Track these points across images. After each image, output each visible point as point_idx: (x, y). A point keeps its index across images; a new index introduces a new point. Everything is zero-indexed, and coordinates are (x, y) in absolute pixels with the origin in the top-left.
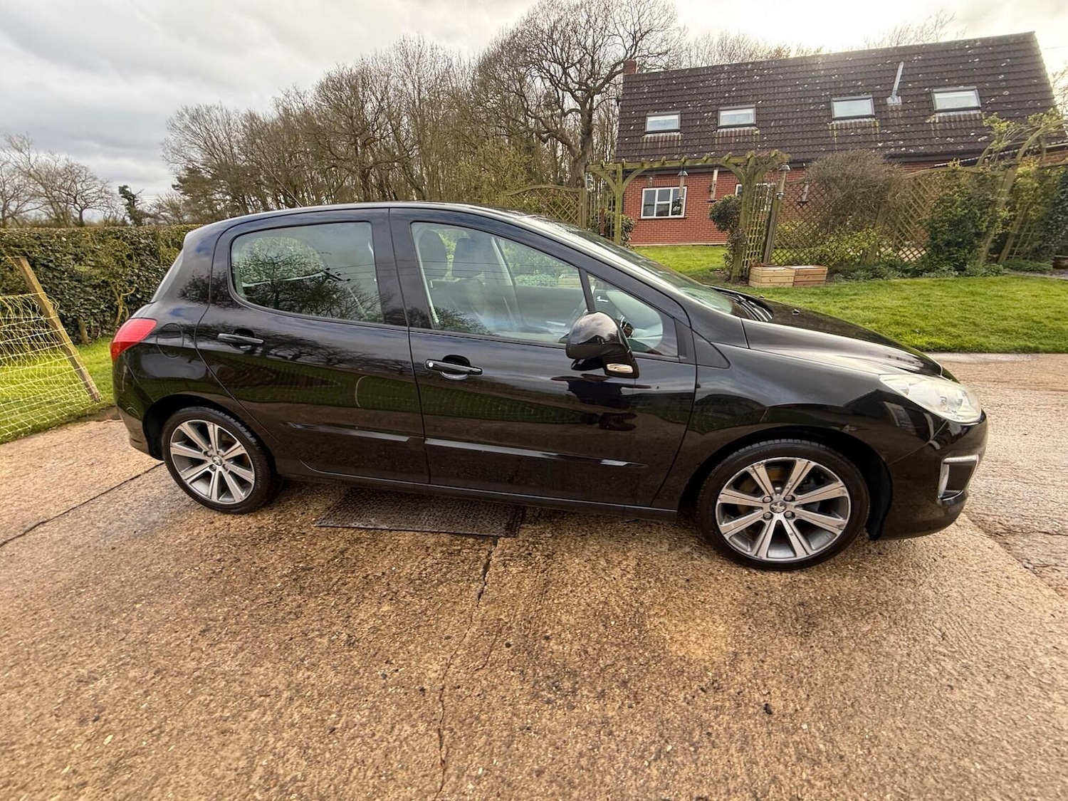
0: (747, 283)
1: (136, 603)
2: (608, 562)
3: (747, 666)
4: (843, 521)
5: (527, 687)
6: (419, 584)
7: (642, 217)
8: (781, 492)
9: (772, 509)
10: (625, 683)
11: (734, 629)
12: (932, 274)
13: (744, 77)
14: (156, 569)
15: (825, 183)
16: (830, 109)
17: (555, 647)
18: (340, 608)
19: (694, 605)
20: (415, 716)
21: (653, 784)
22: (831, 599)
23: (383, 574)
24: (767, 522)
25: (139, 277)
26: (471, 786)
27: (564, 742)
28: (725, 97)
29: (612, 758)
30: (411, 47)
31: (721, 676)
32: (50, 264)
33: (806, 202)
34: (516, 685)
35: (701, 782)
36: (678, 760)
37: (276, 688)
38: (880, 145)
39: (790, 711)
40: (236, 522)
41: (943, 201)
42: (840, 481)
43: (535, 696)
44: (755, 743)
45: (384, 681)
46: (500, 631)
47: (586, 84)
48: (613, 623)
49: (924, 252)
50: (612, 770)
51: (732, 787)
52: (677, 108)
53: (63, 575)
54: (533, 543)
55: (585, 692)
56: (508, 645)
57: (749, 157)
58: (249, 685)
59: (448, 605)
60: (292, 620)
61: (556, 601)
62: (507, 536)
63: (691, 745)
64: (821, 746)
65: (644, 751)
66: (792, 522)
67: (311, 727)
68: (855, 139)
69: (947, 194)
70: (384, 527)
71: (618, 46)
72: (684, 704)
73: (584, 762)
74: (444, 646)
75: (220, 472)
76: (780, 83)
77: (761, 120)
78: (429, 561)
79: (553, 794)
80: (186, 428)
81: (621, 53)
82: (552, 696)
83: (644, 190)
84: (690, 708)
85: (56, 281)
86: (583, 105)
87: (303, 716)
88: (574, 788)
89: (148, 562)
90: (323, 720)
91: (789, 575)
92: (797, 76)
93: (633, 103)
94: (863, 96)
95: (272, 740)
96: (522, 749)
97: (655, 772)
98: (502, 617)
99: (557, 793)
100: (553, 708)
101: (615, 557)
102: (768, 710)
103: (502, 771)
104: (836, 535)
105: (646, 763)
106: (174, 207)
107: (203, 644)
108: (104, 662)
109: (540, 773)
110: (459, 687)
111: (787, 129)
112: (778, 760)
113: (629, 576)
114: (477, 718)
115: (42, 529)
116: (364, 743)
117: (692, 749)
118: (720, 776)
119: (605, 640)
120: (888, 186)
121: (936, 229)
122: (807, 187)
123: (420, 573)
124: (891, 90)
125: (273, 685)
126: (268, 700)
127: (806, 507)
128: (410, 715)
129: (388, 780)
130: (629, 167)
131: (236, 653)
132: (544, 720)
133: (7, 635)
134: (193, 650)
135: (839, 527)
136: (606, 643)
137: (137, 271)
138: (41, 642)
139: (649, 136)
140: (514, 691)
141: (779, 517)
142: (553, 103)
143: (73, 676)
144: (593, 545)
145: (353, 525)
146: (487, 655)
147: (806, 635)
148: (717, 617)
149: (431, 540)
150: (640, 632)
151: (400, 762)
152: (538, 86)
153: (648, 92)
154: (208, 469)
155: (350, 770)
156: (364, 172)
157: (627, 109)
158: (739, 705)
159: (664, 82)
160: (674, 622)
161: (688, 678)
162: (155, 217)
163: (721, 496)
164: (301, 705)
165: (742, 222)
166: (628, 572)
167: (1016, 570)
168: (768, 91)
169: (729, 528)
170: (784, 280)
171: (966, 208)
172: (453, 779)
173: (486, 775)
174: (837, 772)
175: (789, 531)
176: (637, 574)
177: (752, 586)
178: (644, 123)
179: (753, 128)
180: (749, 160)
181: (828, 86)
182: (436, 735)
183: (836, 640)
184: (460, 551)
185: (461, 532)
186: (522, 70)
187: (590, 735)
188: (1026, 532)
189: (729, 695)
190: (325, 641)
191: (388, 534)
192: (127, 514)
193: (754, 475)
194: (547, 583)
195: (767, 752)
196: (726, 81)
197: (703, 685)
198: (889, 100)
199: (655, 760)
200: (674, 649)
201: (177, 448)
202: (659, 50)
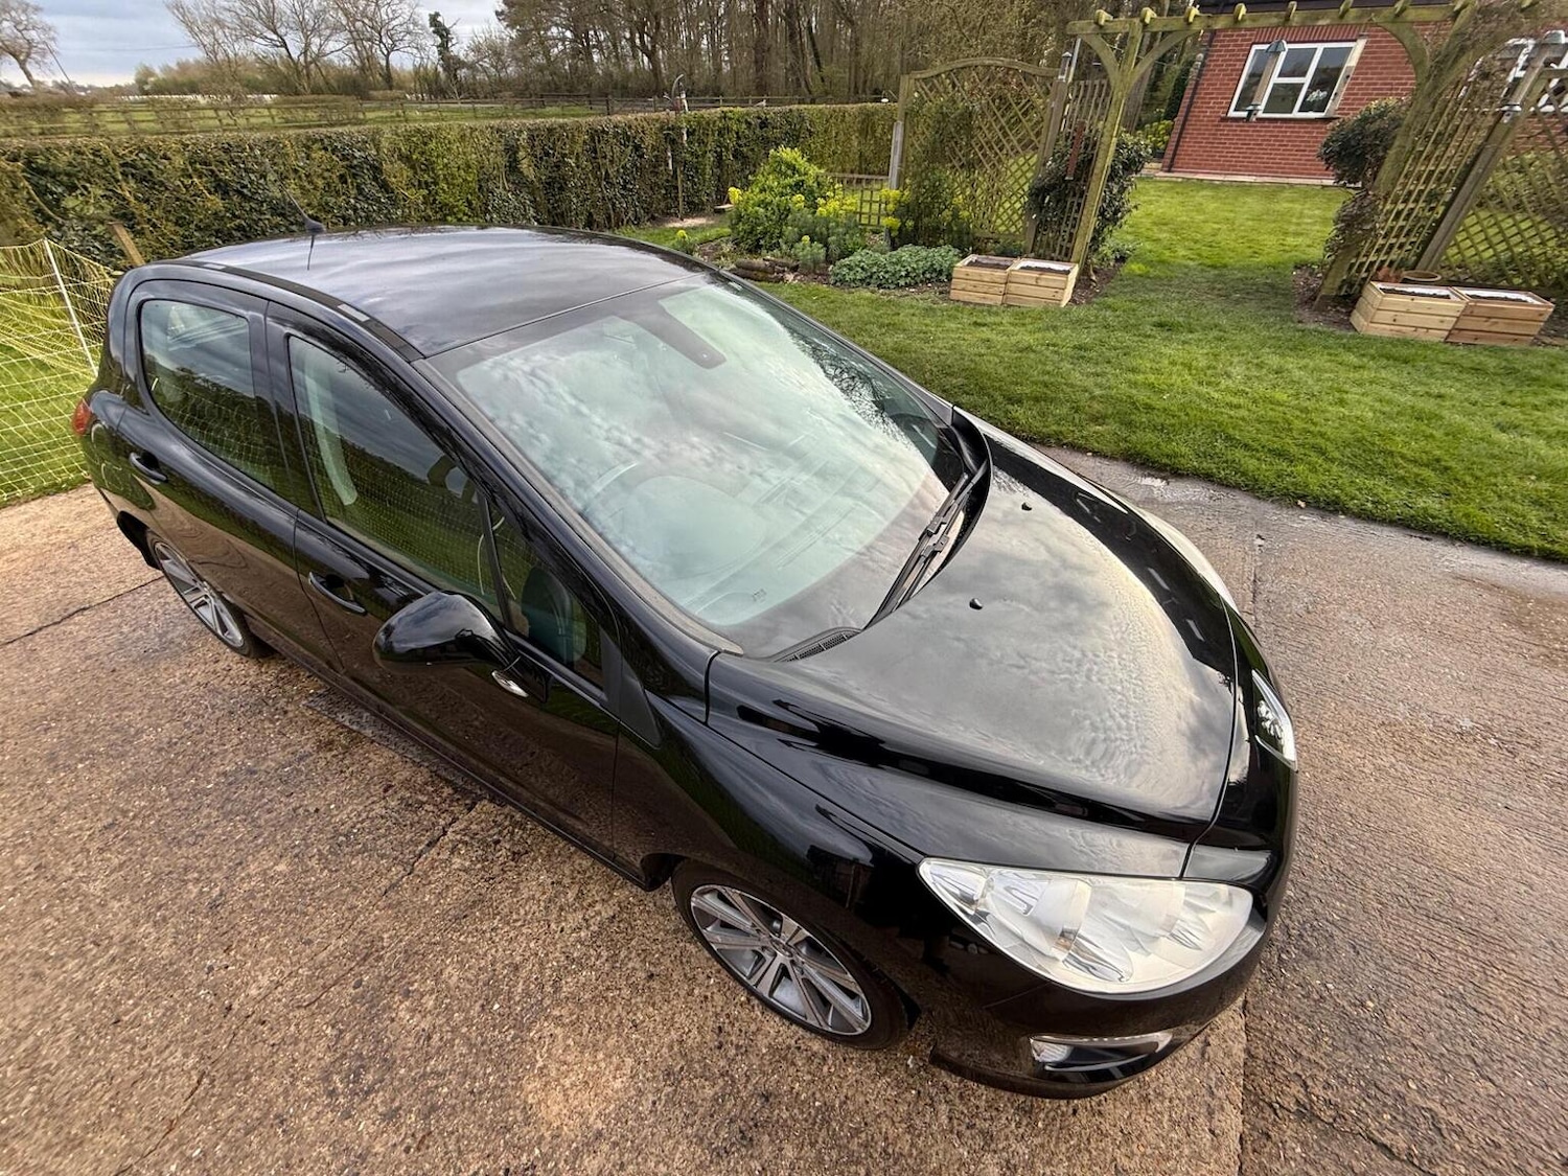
0: (1349, 314)
1: (81, 761)
2: (580, 896)
5: (328, 1059)
6: (341, 842)
7: (1232, 113)
8: (779, 934)
9: (773, 946)
10: (430, 1111)
11: (633, 1093)
14: (125, 717)
17: (403, 1013)
18: (242, 846)
19: (620, 1024)
20: (196, 1042)
22: (818, 1109)
23: (317, 811)
24: (768, 958)
25: (355, 210)
26: (173, 1168)
27: (301, 1161)
32: (245, 191)
34: (320, 1049)
37: (112, 937)
43: (326, 1077)
45: (205, 977)
46: (367, 958)
48: (496, 1006)
53: (53, 695)
54: (516, 824)
55: (378, 1101)
56: (358, 985)
57: (1458, 7)
58: (94, 921)
59: (346, 890)
60: (188, 844)
61: (462, 938)
62: (492, 801)
66: (800, 976)
67: (104, 1007)
70: (370, 732)
74: (294, 954)
78: (377, 809)
82: (341, 1087)
83: (1255, 47)
85: (255, 216)
87: (107, 989)
89: (127, 704)
90: (119, 1004)
95: (63, 1006)
96: (254, 1146)
98: (385, 936)
100: (328, 1105)
101: (595, 891)
103: (215, 1165)
104: (856, 1029)
106: (496, 53)
107: (94, 846)
110: (264, 1023)
113: (583, 934)
114: (248, 1077)
115: (78, 619)
116: (130, 1054)
119: (465, 1030)
123: (354, 826)
125: (112, 933)
126: (95, 951)
128: (194, 1038)
129: (115, 1115)
130: (1158, 26)
131: (113, 872)
132: (306, 1118)
134: (82, 850)
135: (859, 1023)
136: (463, 1035)
137: (352, 201)
140: (311, 1059)
141: (783, 960)
145: (341, 717)
146: (325, 989)
148: (630, 1060)
149: (403, 774)
150: (515, 1038)
151: (141, 1097)
154: (204, 598)
155: (95, 1083)
160: (569, 1041)
161: (506, 1143)
162: (471, 66)
163: (693, 899)
164: (116, 972)
166: (588, 927)
169: (715, 939)
170: (1433, 322)
172: (167, 1148)
173: (197, 1161)
175: (796, 984)
176: (597, 934)
180: (1458, 12)
182: (195, 1079)
184: (422, 804)
185: (445, 773)
190: (195, 890)
191: (366, 746)
193: (731, 899)
194: (477, 902)
200: (531, 1087)
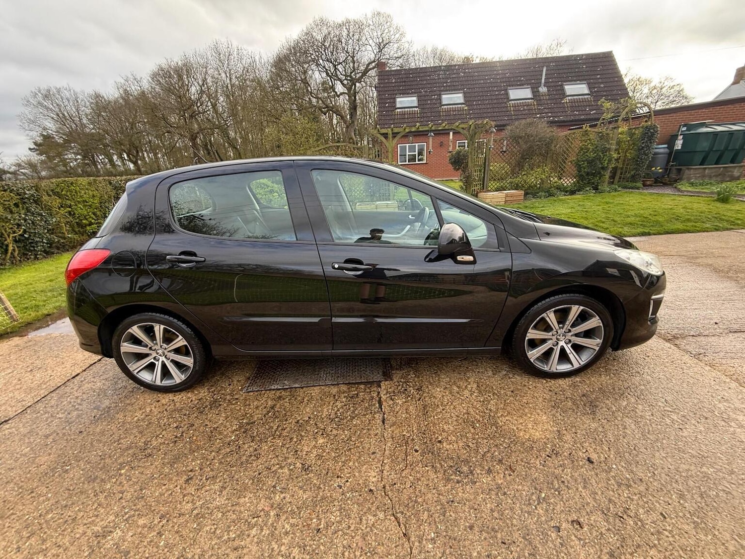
1: (120, 469)
2: (458, 387)
3: (568, 437)
4: (599, 341)
5: (440, 475)
6: (338, 420)
7: (399, 163)
8: (562, 328)
9: (557, 339)
10: (500, 461)
11: (552, 417)
12: (581, 193)
13: (454, 74)
14: (125, 443)
15: (516, 139)
16: (507, 94)
17: (448, 447)
18: (287, 446)
19: (522, 406)
20: (373, 509)
21: (543, 519)
22: (599, 390)
23: (309, 418)
24: (555, 348)
26: (430, 546)
27: (479, 505)
28: (444, 86)
29: (512, 509)
30: (223, 48)
31: (556, 446)
33: (505, 152)
34: (432, 475)
35: (570, 511)
36: (552, 501)
37: (263, 510)
38: (538, 116)
39: (603, 459)
40: (179, 398)
41: (582, 149)
42: (597, 317)
43: (448, 480)
44: (591, 482)
45: (341, 490)
46: (407, 443)
47: (351, 76)
48: (478, 425)
49: (575, 180)
50: (515, 516)
51: (588, 510)
52: (415, 93)
53: (44, 459)
54: (405, 382)
55: (479, 472)
56: (416, 451)
57: (471, 124)
58: (241, 512)
59: (365, 431)
60: (255, 460)
61: (436, 418)
62: (386, 380)
63: (555, 491)
64: (628, 476)
65: (529, 500)
66: (569, 345)
67: (302, 532)
68: (524, 112)
69: (583, 145)
70: (297, 385)
71: (370, 52)
72: (541, 467)
73: (496, 514)
74: (373, 459)
75: (163, 361)
76: (476, 78)
77: (467, 101)
78: (339, 404)
79: (485, 539)
80: (135, 330)
81: (372, 57)
82: (458, 478)
83: (399, 145)
84: (546, 469)
86: (349, 89)
87: (292, 525)
88: (497, 532)
89: (116, 438)
90: (308, 525)
91: (570, 379)
92: (486, 74)
93: (386, 89)
94: (525, 87)
95: (276, 547)
96: (453, 515)
97: (541, 511)
98: (405, 433)
99: (487, 537)
100: (462, 485)
101: (462, 384)
102: (590, 460)
103: (447, 532)
104: (595, 350)
105: (534, 507)
106: (31, 165)
107: (191, 490)
108: (112, 518)
109: (471, 527)
110: (395, 484)
111: (484, 106)
112: (608, 489)
113: (475, 394)
114: (416, 502)
115: (7, 426)
116: (346, 534)
117: (557, 493)
118: (579, 505)
119: (477, 436)
120: (552, 140)
121: (580, 165)
122: (505, 142)
123: (336, 414)
124: (541, 83)
125: (260, 509)
126: (260, 519)
127: (577, 335)
128: (369, 509)
129: (373, 555)
130: (396, 130)
131: (221, 491)
132: (460, 494)
133: (12, 514)
134: (184, 496)
135: (597, 345)
136: (479, 438)
137: (23, 216)
138: (47, 513)
139: (399, 110)
140: (433, 479)
141: (562, 343)
142: (328, 88)
143: (89, 533)
144: (445, 379)
145: (273, 387)
146: (405, 460)
147: (594, 413)
148: (539, 411)
149: (334, 390)
150: (497, 428)
151: (375, 541)
152: (317, 77)
153: (395, 82)
154: (152, 360)
155: (343, 554)
156: (192, 136)
157: (382, 93)
158: (573, 462)
159: (404, 76)
160: (515, 418)
161: (537, 451)
162: (14, 173)
163: (528, 335)
164: (287, 518)
165: (470, 164)
166: (474, 392)
167: (686, 358)
168: (469, 82)
169: (533, 354)
170: (499, 200)
171: (595, 153)
172: (417, 544)
173: (437, 537)
174: (642, 488)
175: (568, 352)
176: (480, 392)
177: (552, 389)
178: (395, 102)
179: (463, 106)
181: (504, 80)
182: (393, 518)
183: (611, 414)
184: (357, 395)
185: (354, 382)
186: (306, 66)
187: (493, 497)
188: (683, 337)
189: (565, 456)
190: (286, 470)
191: (301, 390)
192: (80, 405)
193: (548, 319)
194: (425, 407)
195: (599, 486)
196: (443, 76)
197: (547, 453)
198: (540, 89)
199: (538, 504)
200: (521, 434)
201: (126, 347)
202: (396, 55)
